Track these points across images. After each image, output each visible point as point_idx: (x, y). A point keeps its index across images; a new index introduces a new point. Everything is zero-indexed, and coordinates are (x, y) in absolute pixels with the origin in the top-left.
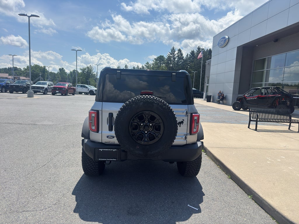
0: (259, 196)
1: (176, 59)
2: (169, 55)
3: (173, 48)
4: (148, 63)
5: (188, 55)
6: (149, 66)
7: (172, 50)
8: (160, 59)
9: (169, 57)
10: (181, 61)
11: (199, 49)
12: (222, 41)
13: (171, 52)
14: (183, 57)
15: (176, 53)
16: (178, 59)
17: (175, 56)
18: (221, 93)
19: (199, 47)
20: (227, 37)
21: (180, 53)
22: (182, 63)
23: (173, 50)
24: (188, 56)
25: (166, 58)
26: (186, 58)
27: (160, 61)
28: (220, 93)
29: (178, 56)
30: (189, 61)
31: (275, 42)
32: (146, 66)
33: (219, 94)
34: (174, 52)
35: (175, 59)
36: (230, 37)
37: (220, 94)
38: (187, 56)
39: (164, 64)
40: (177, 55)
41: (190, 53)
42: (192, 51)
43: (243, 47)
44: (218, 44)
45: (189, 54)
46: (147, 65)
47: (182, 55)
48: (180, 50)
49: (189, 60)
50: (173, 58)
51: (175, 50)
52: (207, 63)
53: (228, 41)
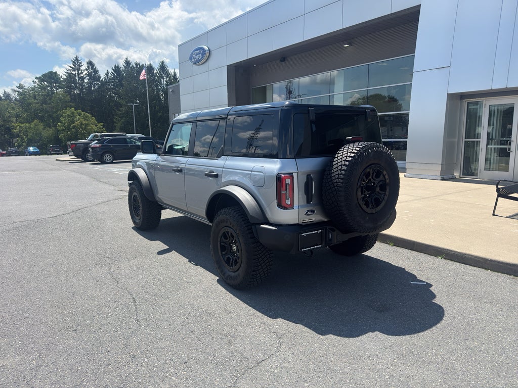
0: (457, 252)
1: (86, 81)
2: (69, 72)
3: (77, 59)
4: (21, 87)
5: (108, 72)
6: (26, 92)
7: (74, 62)
8: (50, 78)
9: (70, 76)
10: (97, 84)
11: (127, 63)
12: (197, 54)
13: (74, 65)
14: (100, 77)
15: (83, 68)
16: (88, 79)
17: (82, 73)
19: (127, 59)
20: (206, 48)
21: (92, 68)
22: (99, 87)
23: (77, 62)
24: (109, 75)
25: (64, 77)
26: (105, 79)
27: (50, 83)
29: (89, 73)
30: (112, 85)
31: (281, 61)
32: (19, 92)
34: (80, 66)
35: (82, 79)
36: (211, 49)
38: (107, 74)
39: (61, 88)
40: (86, 72)
41: (113, 70)
42: (115, 66)
43: (235, 66)
44: (191, 58)
45: (111, 71)
46: (21, 90)
47: (96, 72)
48: (90, 64)
49: (113, 82)
50: (80, 78)
51: (81, 63)
52: (171, 90)
53: (208, 55)
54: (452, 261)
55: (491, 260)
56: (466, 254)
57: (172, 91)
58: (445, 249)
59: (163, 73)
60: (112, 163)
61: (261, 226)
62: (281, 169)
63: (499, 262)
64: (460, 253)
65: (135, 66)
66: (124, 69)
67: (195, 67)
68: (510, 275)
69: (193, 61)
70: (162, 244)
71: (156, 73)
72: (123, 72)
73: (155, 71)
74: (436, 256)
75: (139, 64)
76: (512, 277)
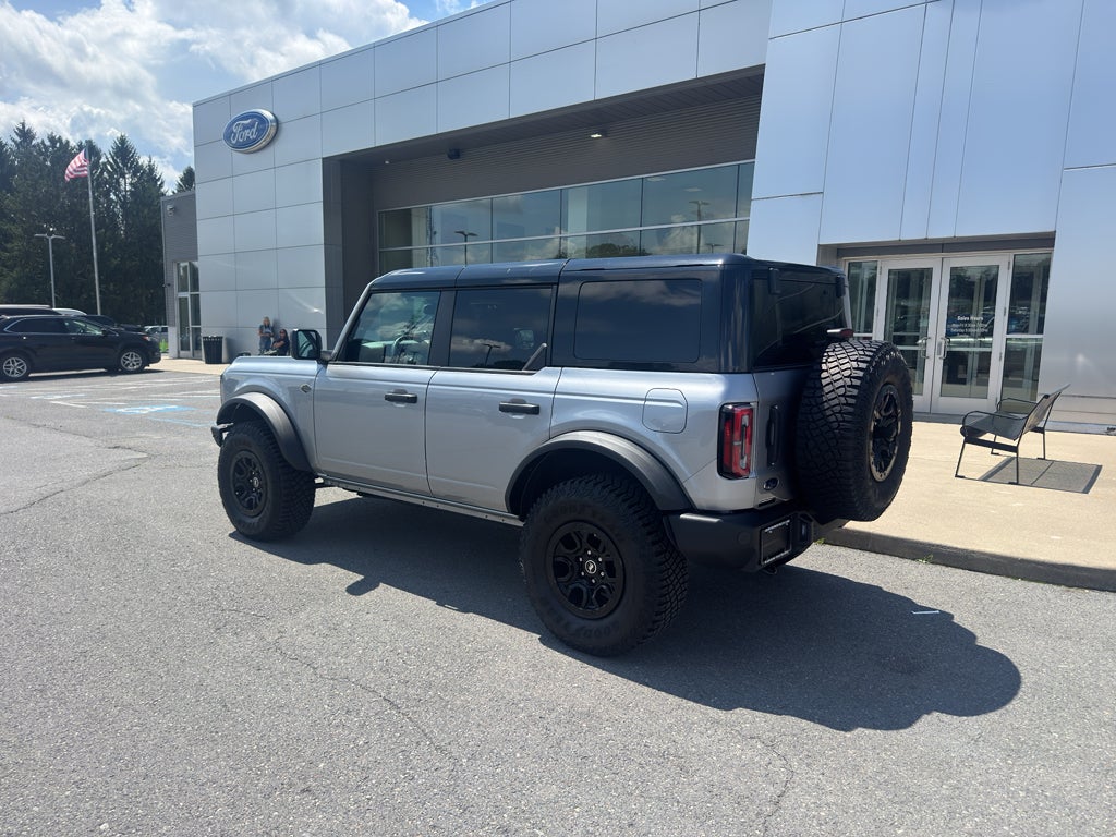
0: (956, 549)
11: (25, 134)
12: (245, 127)
18: (272, 325)
19: (23, 125)
20: (268, 115)
28: (266, 326)
31: (451, 157)
33: (265, 330)
36: (280, 117)
37: (268, 330)
43: (341, 161)
44: (228, 135)
52: (169, 207)
53: (273, 131)
54: (947, 566)
55: (1023, 561)
56: (974, 552)
57: (174, 210)
58: (933, 545)
59: (125, 165)
60: (25, 379)
61: (682, 516)
62: (727, 394)
63: (1043, 564)
64: (963, 550)
65: (47, 143)
66: (15, 148)
67: (238, 156)
68: (1059, 585)
69: (234, 142)
70: (341, 571)
71: (104, 164)
72: (12, 157)
73: (103, 160)
74: (914, 560)
75: (60, 139)
76: (1063, 588)
